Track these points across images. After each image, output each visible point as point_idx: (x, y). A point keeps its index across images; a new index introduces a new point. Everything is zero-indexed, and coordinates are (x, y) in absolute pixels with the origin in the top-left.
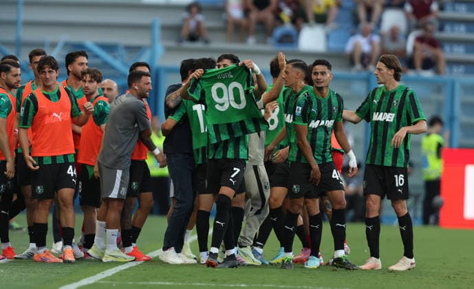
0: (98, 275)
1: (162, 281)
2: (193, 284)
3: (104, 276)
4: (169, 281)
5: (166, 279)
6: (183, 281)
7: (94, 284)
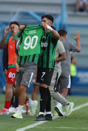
0: (35, 124)
1: (67, 127)
2: (82, 128)
3: (38, 124)
4: (70, 127)
5: (68, 126)
6: (76, 127)
7: (34, 128)
